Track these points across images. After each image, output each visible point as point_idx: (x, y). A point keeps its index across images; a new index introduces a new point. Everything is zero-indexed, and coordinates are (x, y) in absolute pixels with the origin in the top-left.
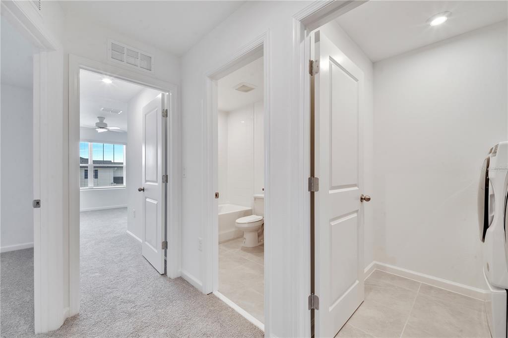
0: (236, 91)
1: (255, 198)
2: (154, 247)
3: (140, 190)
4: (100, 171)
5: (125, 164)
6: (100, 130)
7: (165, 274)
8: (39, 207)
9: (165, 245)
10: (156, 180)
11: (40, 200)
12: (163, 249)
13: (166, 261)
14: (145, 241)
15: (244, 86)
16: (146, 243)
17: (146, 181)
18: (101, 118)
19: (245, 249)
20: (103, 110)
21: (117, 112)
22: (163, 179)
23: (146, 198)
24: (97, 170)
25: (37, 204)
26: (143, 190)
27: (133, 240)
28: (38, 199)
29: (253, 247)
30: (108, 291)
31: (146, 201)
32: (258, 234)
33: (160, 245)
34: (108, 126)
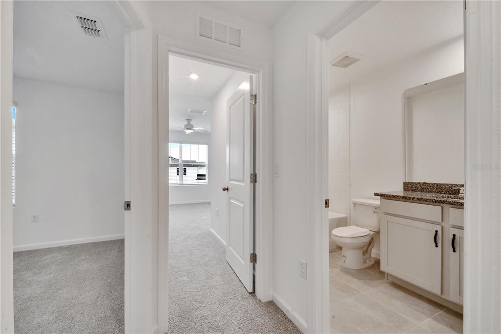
0: (333, 66)
1: (355, 204)
2: (240, 256)
3: (224, 189)
4: (188, 168)
5: (207, 163)
6: (188, 132)
7: (253, 293)
8: (129, 210)
9: (254, 258)
10: (242, 179)
11: (130, 202)
12: (251, 262)
13: (254, 276)
14: (230, 246)
15: (346, 56)
16: (230, 248)
17: (231, 180)
18: (189, 120)
19: (347, 271)
20: (190, 111)
21: (200, 112)
22: (251, 178)
23: (230, 198)
24: (185, 169)
25: (128, 205)
26: (227, 189)
27: (216, 241)
28: (128, 201)
29: (358, 270)
30: (196, 305)
31: (230, 202)
32: (363, 251)
33: (248, 258)
34: (194, 126)
